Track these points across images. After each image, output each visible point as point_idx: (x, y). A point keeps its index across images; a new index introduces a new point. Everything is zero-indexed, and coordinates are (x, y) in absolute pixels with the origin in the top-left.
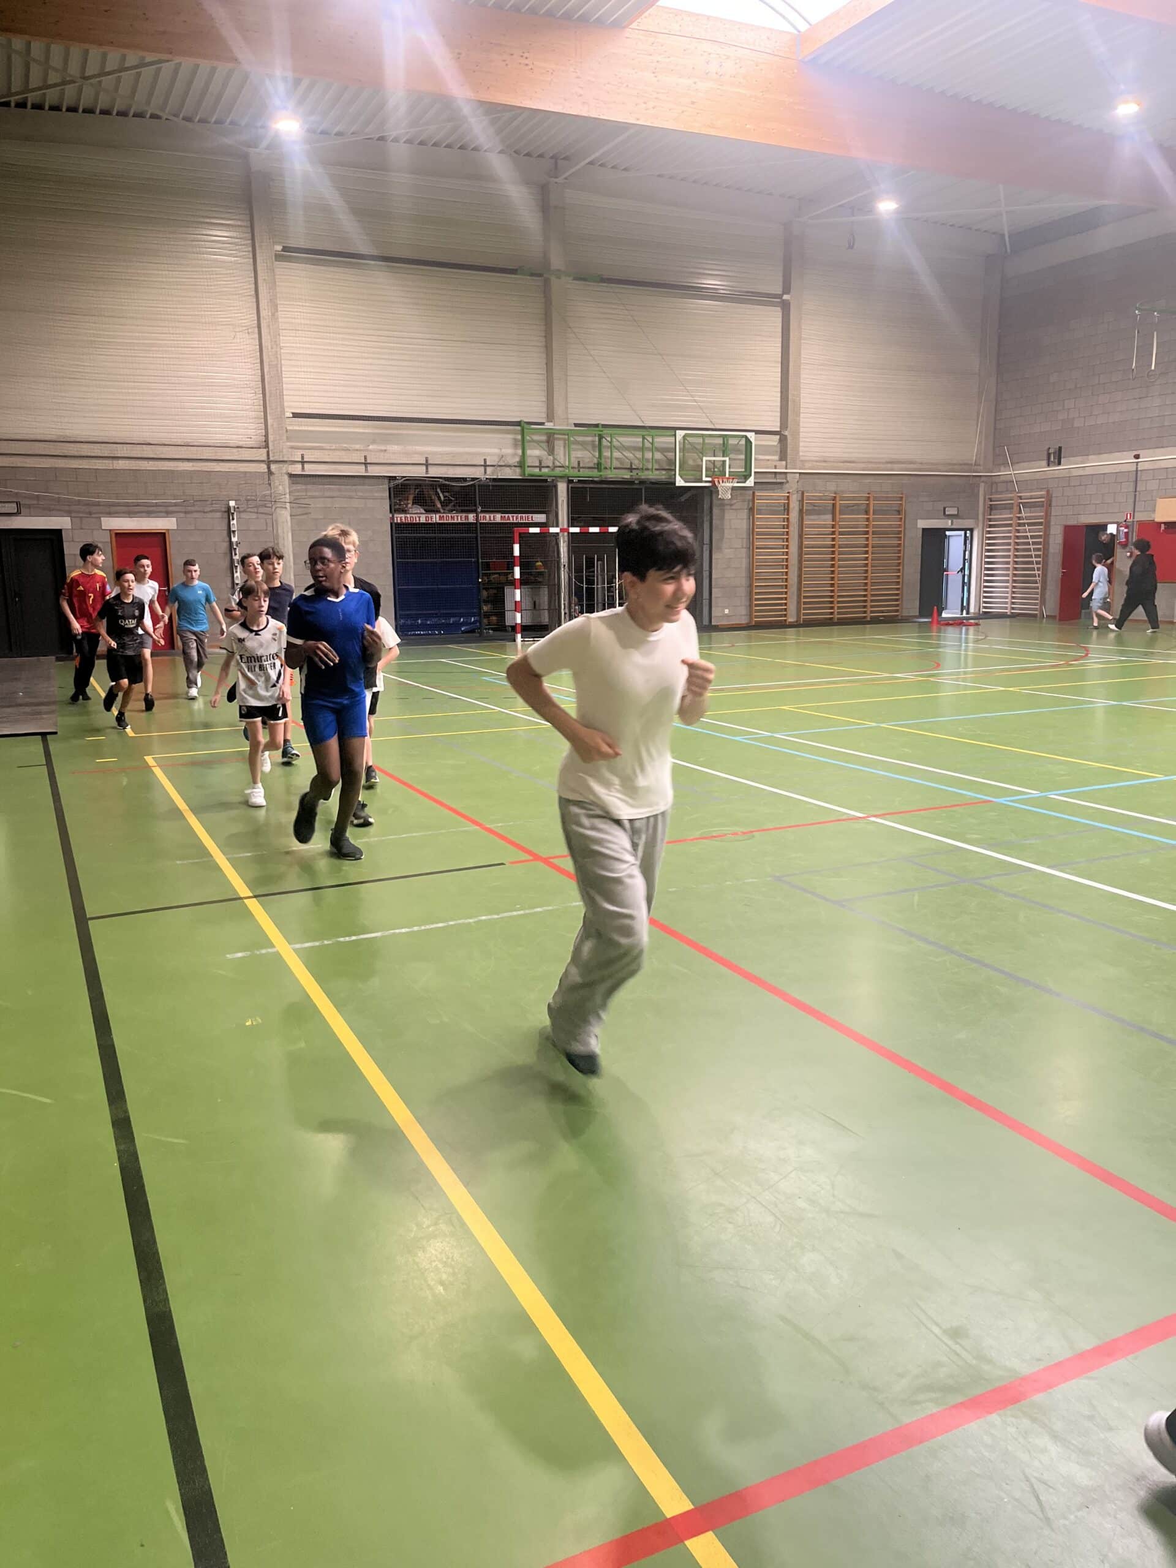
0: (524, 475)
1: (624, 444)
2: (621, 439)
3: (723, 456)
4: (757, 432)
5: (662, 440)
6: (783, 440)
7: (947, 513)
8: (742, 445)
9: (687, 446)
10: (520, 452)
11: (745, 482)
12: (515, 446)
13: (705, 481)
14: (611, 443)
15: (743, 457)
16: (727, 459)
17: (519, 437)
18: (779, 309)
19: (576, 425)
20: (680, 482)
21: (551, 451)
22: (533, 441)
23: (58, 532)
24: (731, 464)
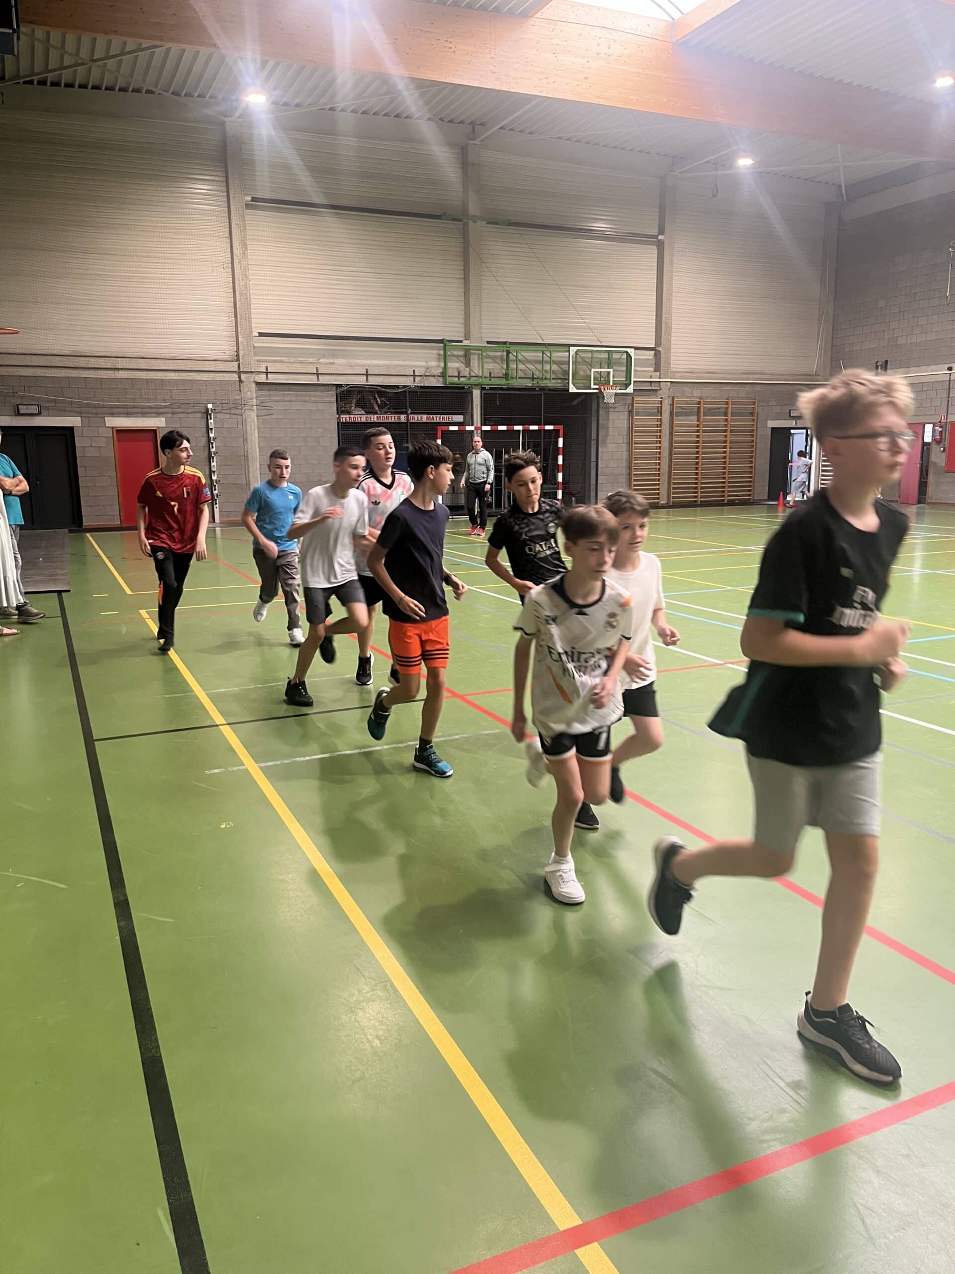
0: (446, 383)
1: (528, 358)
2: (524, 354)
3: (608, 368)
4: (636, 348)
5: (558, 355)
6: (657, 354)
7: (792, 415)
8: (623, 359)
9: (579, 360)
10: (442, 364)
11: (625, 389)
12: (439, 360)
13: (593, 389)
14: (516, 357)
15: (624, 369)
16: (611, 370)
17: (442, 352)
18: (655, 247)
19: (488, 342)
20: (572, 389)
21: (468, 364)
22: (454, 356)
23: (71, 429)
24: (615, 374)
